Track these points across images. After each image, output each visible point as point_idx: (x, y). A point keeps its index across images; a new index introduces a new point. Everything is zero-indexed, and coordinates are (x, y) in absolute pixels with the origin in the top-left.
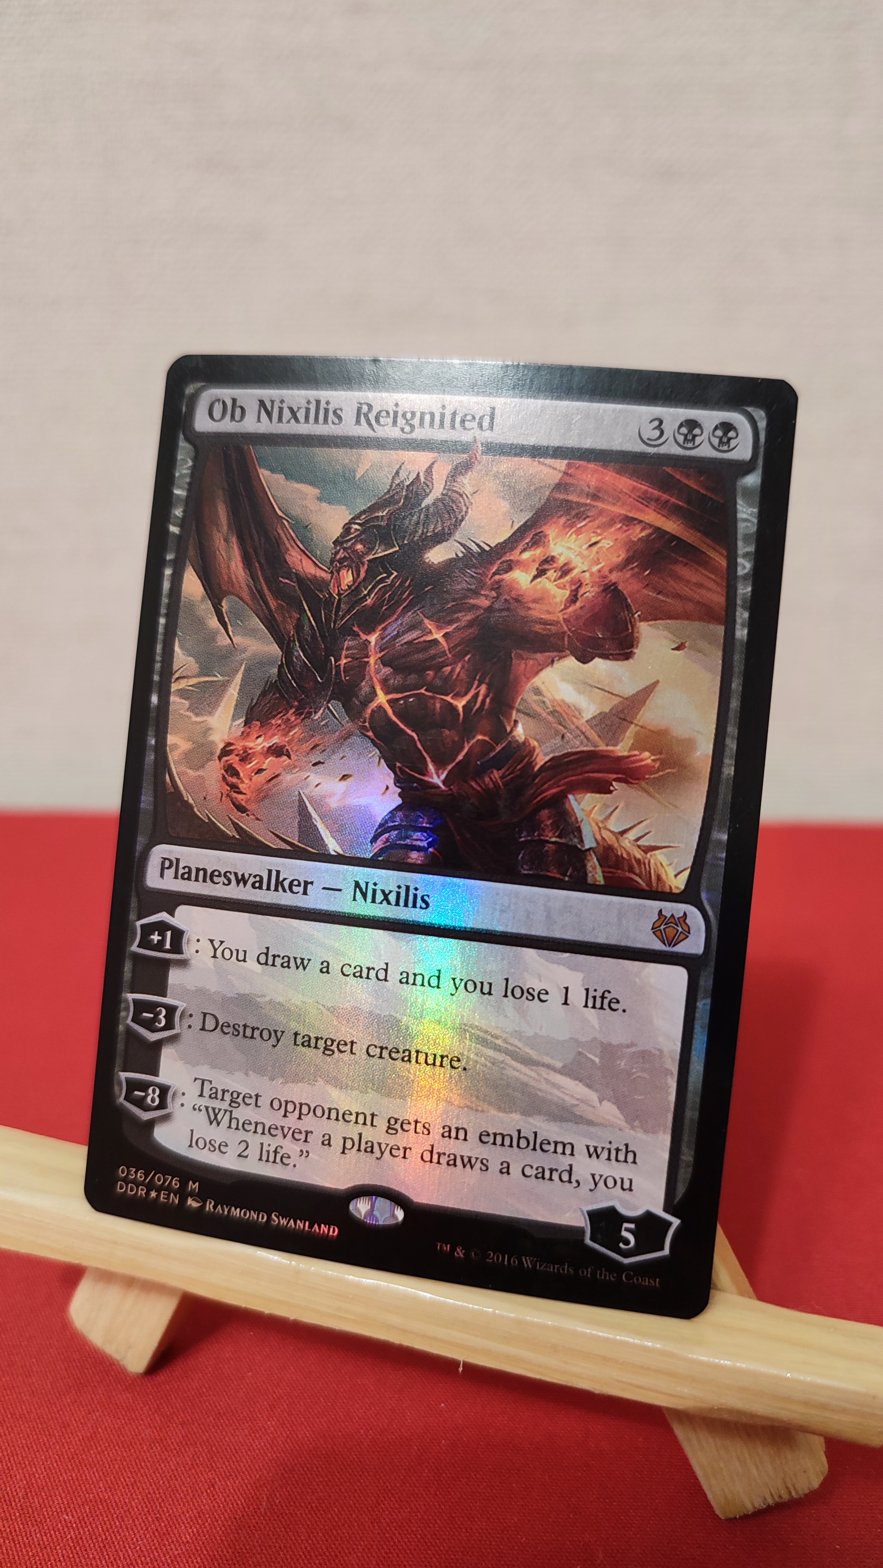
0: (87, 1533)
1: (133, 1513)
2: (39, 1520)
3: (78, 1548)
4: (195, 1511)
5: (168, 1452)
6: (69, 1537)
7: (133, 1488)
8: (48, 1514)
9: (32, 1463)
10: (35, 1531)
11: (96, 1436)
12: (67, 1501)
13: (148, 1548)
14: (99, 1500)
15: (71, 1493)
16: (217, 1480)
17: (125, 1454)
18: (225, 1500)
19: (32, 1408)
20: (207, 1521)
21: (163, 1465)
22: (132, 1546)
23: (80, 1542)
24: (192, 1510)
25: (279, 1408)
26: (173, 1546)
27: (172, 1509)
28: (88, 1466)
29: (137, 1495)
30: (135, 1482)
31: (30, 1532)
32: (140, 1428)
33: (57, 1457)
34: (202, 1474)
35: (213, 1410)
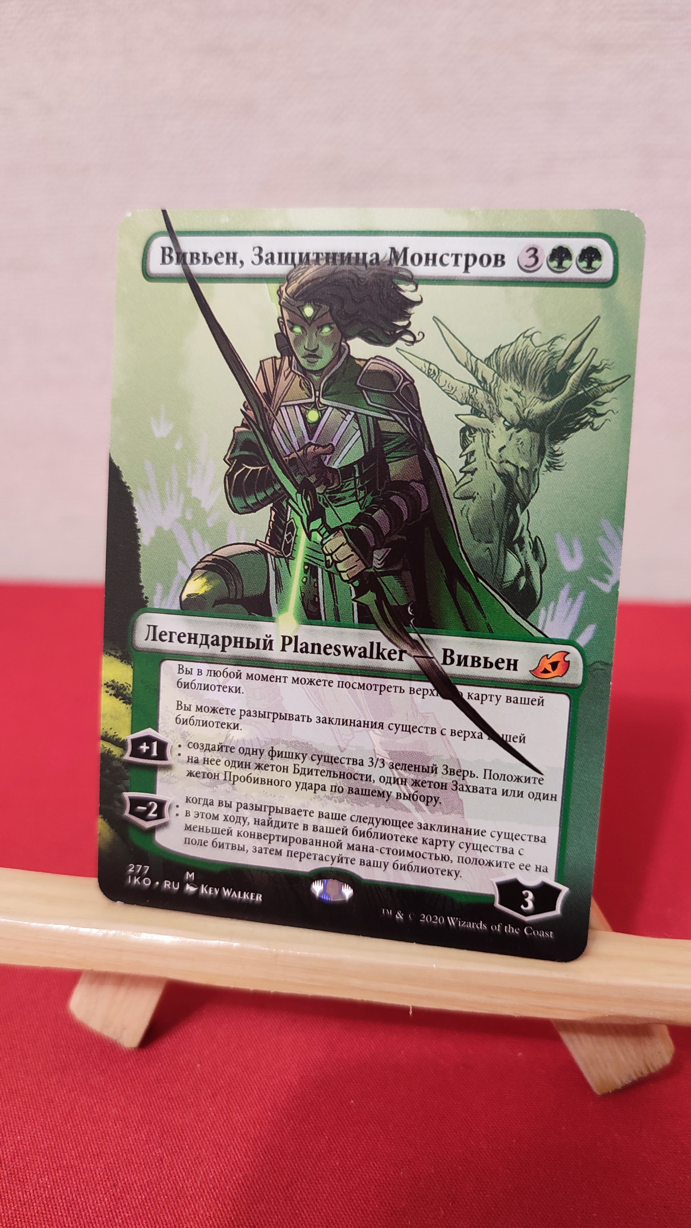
0: (59, 1194)
1: (96, 1178)
2: (22, 1180)
3: (50, 1206)
4: (145, 1181)
5: (128, 1129)
6: (44, 1196)
7: (98, 1158)
8: (29, 1176)
9: (21, 1132)
10: (18, 1189)
11: (73, 1112)
12: (45, 1165)
13: (105, 1210)
14: (70, 1167)
15: (49, 1158)
16: (165, 1155)
17: (94, 1128)
18: (170, 1173)
20: (154, 1190)
21: (123, 1140)
22: (93, 1208)
23: (52, 1201)
24: (143, 1180)
25: (220, 1096)
26: (124, 1209)
27: (127, 1177)
28: (64, 1136)
29: (100, 1164)
30: (100, 1152)
31: (14, 1190)
32: (108, 1107)
33: (41, 1128)
34: (154, 1149)
35: (167, 1095)
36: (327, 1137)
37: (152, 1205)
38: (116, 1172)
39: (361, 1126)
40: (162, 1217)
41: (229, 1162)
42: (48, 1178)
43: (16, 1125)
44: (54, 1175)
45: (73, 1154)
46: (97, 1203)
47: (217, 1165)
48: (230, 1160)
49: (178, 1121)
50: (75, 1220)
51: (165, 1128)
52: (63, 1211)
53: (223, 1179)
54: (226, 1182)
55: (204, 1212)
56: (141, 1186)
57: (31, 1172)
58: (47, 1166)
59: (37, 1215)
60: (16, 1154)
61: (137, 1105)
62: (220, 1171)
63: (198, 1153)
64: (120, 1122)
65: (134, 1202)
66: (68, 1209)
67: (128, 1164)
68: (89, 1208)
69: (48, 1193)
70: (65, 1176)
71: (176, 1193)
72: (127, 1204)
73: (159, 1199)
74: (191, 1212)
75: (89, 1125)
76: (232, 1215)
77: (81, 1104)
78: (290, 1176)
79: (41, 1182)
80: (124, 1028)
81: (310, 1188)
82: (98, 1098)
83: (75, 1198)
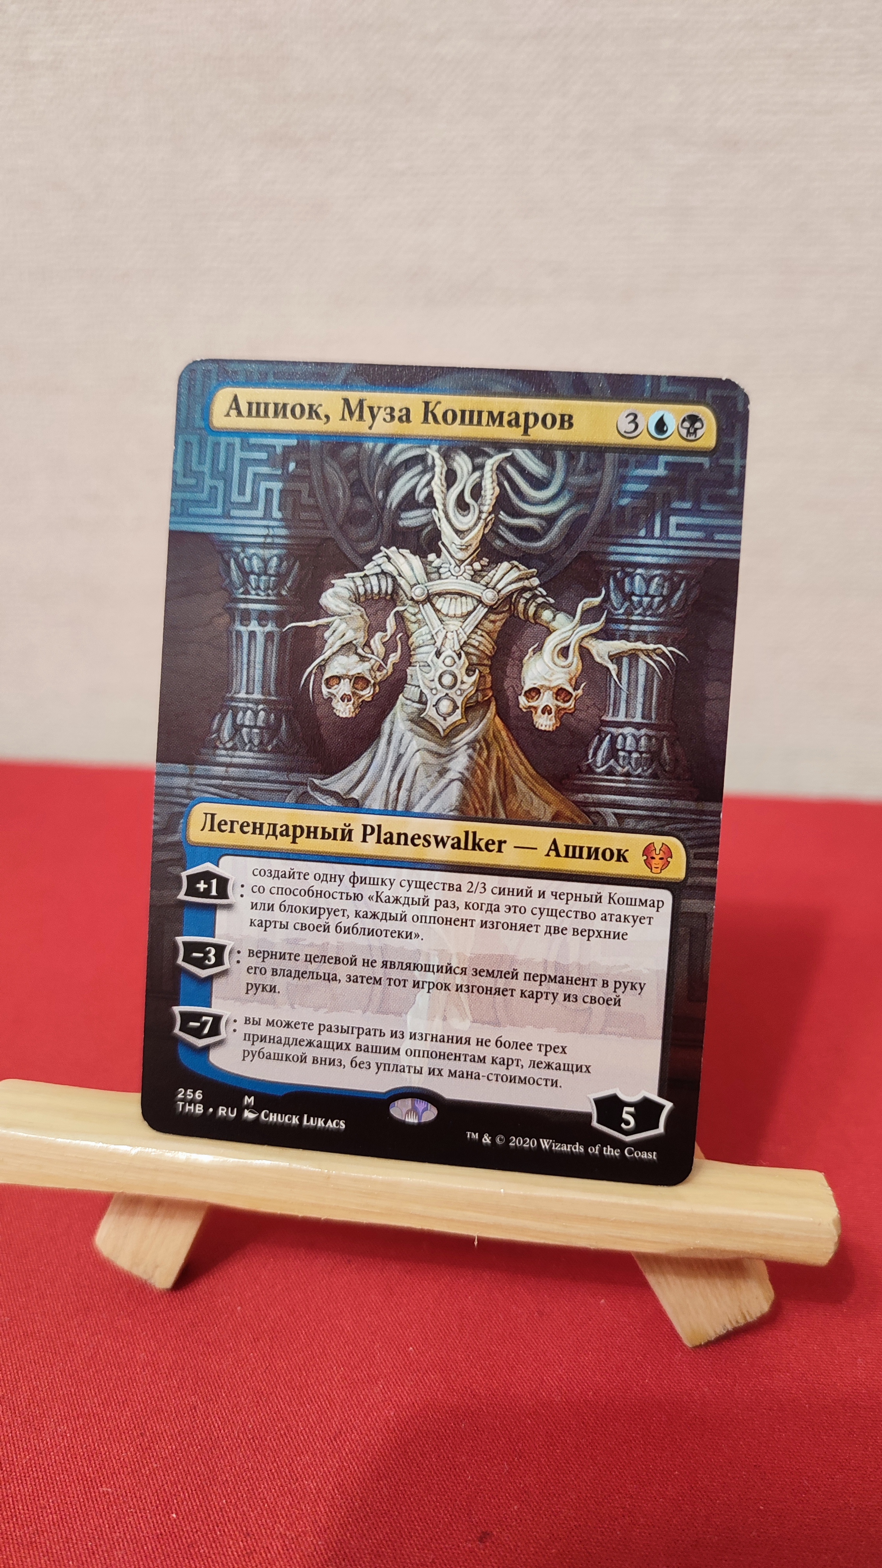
0: (79, 1443)
1: (121, 1428)
2: (38, 1428)
3: (69, 1456)
4: (176, 1431)
6: (62, 1444)
7: (124, 1405)
8: (46, 1423)
9: (37, 1377)
11: (96, 1357)
12: (64, 1412)
13: (131, 1460)
14: (92, 1414)
15: (69, 1405)
16: (199, 1402)
17: (120, 1374)
18: (204, 1422)
19: (43, 1327)
20: (186, 1440)
21: (152, 1387)
22: (117, 1458)
23: (72, 1450)
25: (263, 1341)
26: (152, 1460)
27: (156, 1426)
28: (86, 1382)
29: (126, 1412)
30: (126, 1400)
31: (29, 1438)
32: (136, 1352)
33: (60, 1373)
34: (186, 1397)
36: (381, 1386)
37: (183, 1456)
38: (143, 1421)
39: (420, 1375)
40: (194, 1468)
41: (271, 1412)
42: (68, 1426)
43: (31, 1370)
44: (73, 1423)
45: (96, 1401)
46: (122, 1453)
47: (257, 1414)
48: (272, 1409)
49: (215, 1367)
50: (97, 1470)
51: (199, 1374)
52: (84, 1461)
53: (263, 1429)
54: (267, 1432)
55: (242, 1463)
56: (172, 1436)
57: (48, 1419)
58: (67, 1414)
59: (54, 1464)
60: (31, 1401)
61: (168, 1349)
62: (260, 1420)
63: (235, 1402)
64: (149, 1368)
65: (163, 1453)
66: (89, 1458)
67: (157, 1412)
68: (113, 1459)
69: (67, 1442)
70: (86, 1424)
71: (210, 1443)
72: (155, 1454)
73: (191, 1449)
74: (227, 1464)
75: (115, 1370)
76: (272, 1467)
77: (105, 1349)
78: (339, 1426)
79: (59, 1430)
80: (157, 1267)
81: (361, 1440)
82: (125, 1342)
83: (97, 1448)
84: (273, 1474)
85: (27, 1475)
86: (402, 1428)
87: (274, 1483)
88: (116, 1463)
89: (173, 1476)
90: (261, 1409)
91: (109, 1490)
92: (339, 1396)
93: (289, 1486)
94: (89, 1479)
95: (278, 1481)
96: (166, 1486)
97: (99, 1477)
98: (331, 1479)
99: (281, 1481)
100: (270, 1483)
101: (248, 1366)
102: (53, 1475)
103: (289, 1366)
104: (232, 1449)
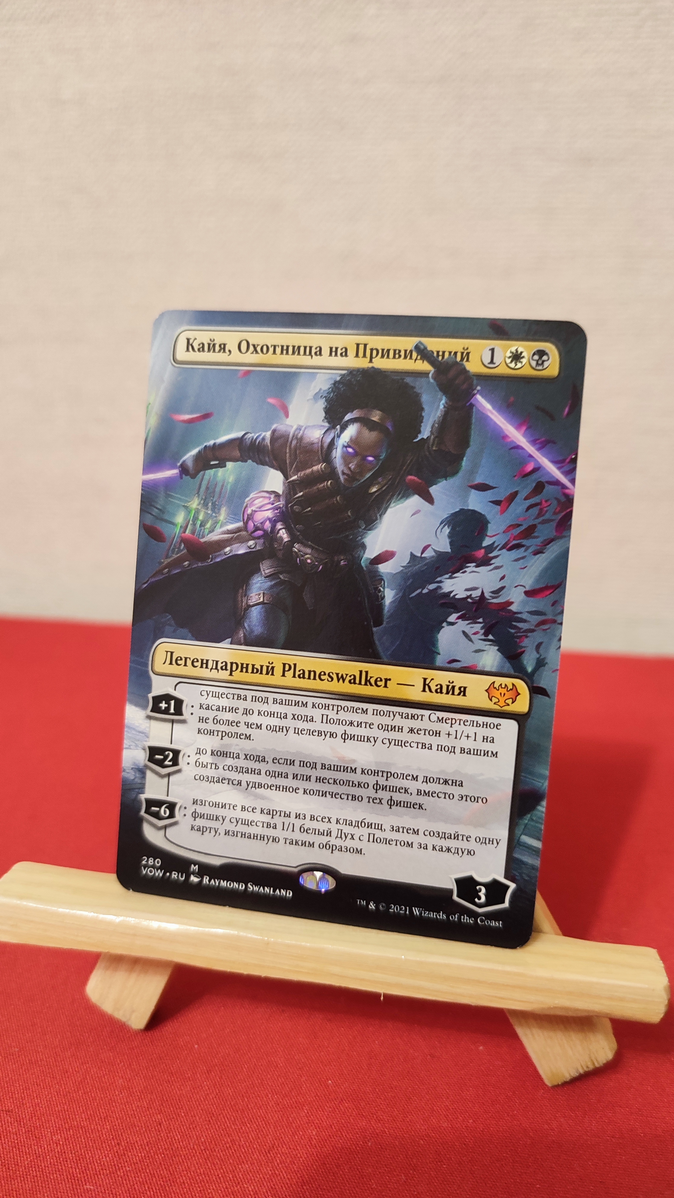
36: (306, 1111)
37: (150, 1162)
39: (337, 1104)
40: (158, 1172)
41: (219, 1129)
42: (61, 1136)
44: (65, 1133)
45: (83, 1116)
46: (103, 1158)
47: (209, 1130)
48: (220, 1127)
49: (176, 1093)
50: (83, 1172)
51: (164, 1098)
52: (72, 1163)
53: (213, 1142)
54: (216, 1145)
55: (196, 1169)
56: (141, 1145)
57: (46, 1130)
58: (60, 1126)
59: (49, 1166)
60: (33, 1115)
61: (141, 1078)
62: (211, 1135)
63: (192, 1120)
64: (125, 1091)
65: (134, 1159)
66: (77, 1162)
67: (131, 1127)
68: (95, 1162)
70: (75, 1134)
71: (171, 1152)
72: (128, 1160)
73: (156, 1157)
74: (184, 1169)
75: (99, 1093)
76: (219, 1172)
77: (92, 1075)
78: (272, 1142)
79: (54, 1138)
80: (133, 1011)
81: (289, 1153)
82: (107, 1070)
83: (83, 1154)
84: (220, 1178)
85: (28, 1174)
86: (322, 1145)
87: (221, 1185)
88: (98, 1166)
89: (142, 1178)
90: (212, 1127)
91: (92, 1187)
92: (273, 1118)
93: (232, 1188)
94: (76, 1179)
95: (224, 1184)
96: (136, 1186)
97: (84, 1177)
98: (265, 1184)
99: (226, 1184)
100: (217, 1185)
101: (202, 1092)
102: (48, 1175)
103: (234, 1093)
104: (188, 1157)
